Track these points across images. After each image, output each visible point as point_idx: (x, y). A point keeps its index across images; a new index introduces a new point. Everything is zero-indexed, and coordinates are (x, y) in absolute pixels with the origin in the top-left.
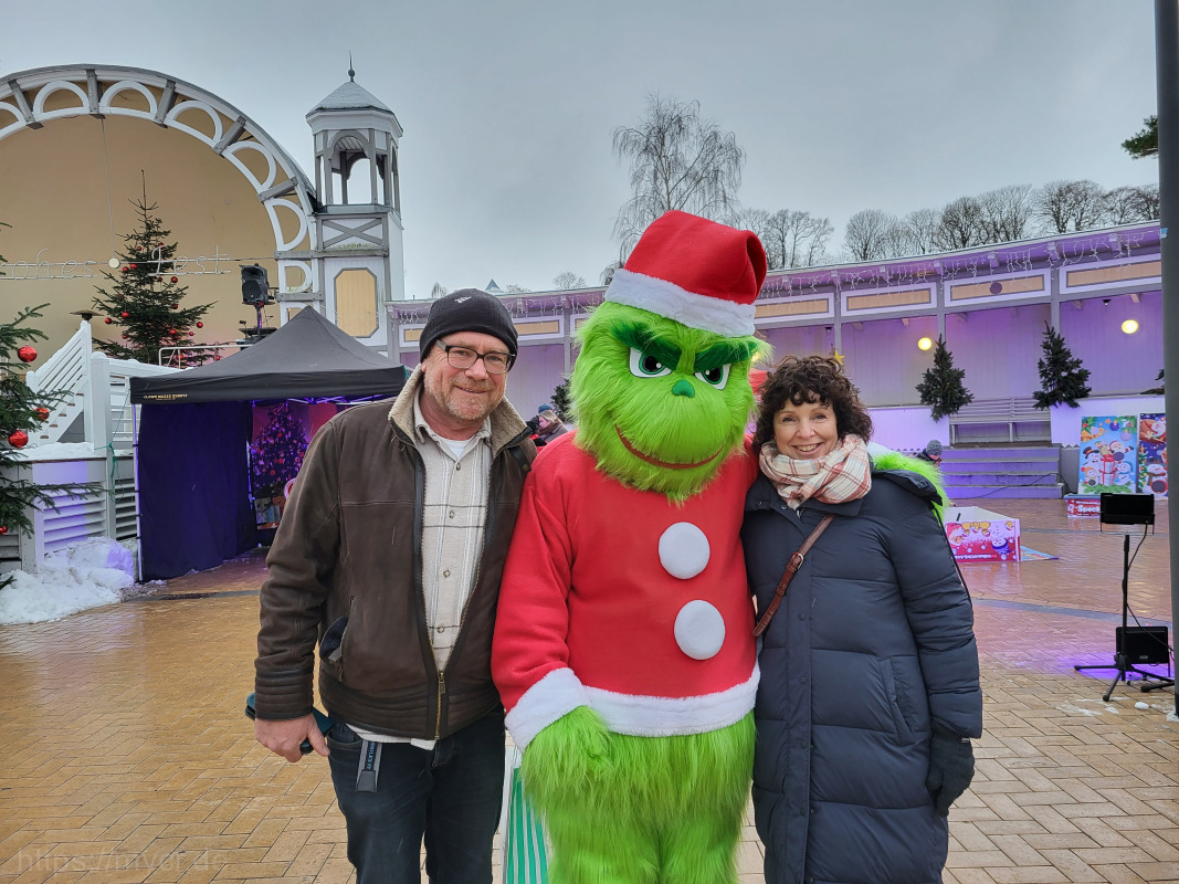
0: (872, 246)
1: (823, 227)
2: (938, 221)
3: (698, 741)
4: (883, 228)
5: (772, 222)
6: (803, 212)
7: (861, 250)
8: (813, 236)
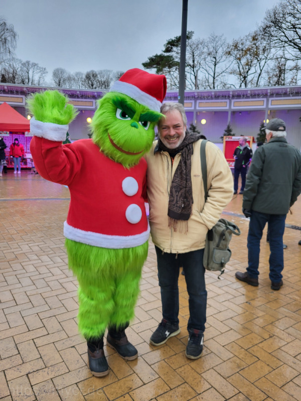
0: (62, 81)
1: (43, 71)
2: (84, 77)
3: (133, 250)
4: (65, 76)
5: (24, 64)
6: (36, 63)
7: (58, 82)
8: (40, 74)
